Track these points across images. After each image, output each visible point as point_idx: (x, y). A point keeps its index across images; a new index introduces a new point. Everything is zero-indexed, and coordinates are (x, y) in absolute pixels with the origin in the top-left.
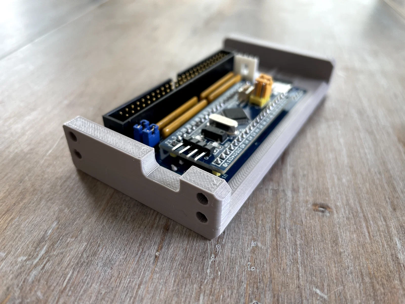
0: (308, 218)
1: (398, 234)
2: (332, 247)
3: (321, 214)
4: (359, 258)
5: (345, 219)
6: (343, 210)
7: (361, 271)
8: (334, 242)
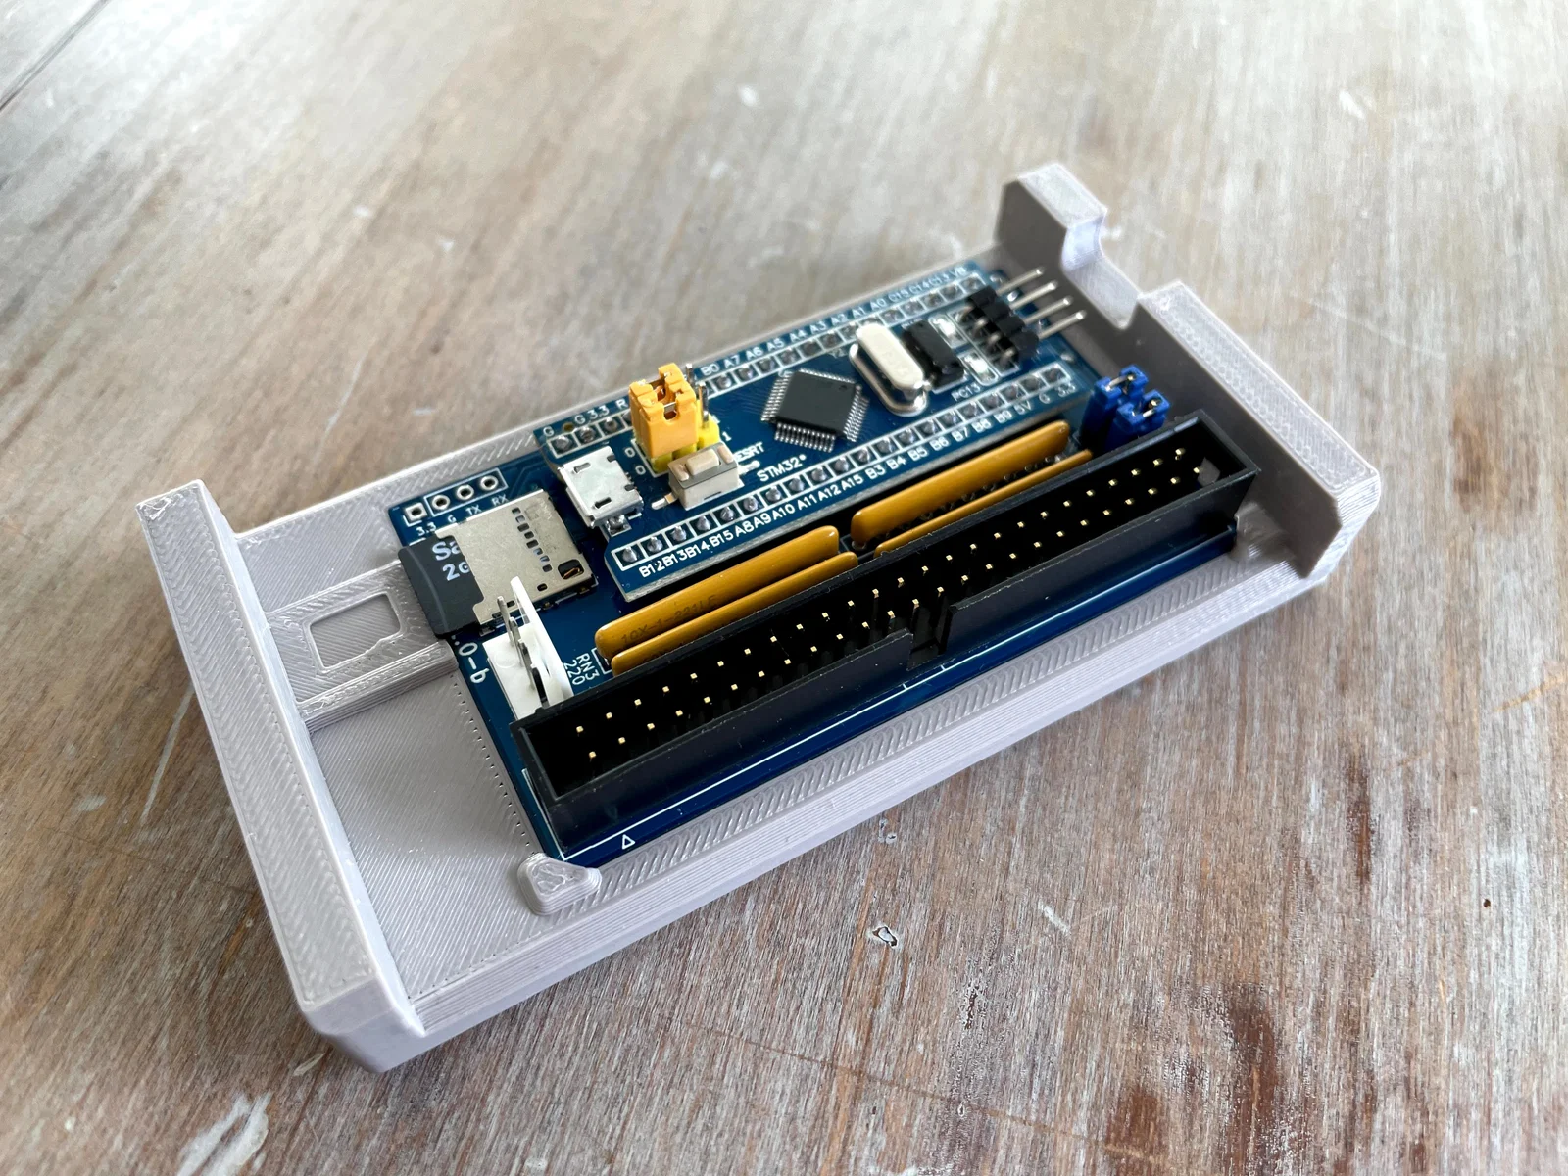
4: (1184, 831)
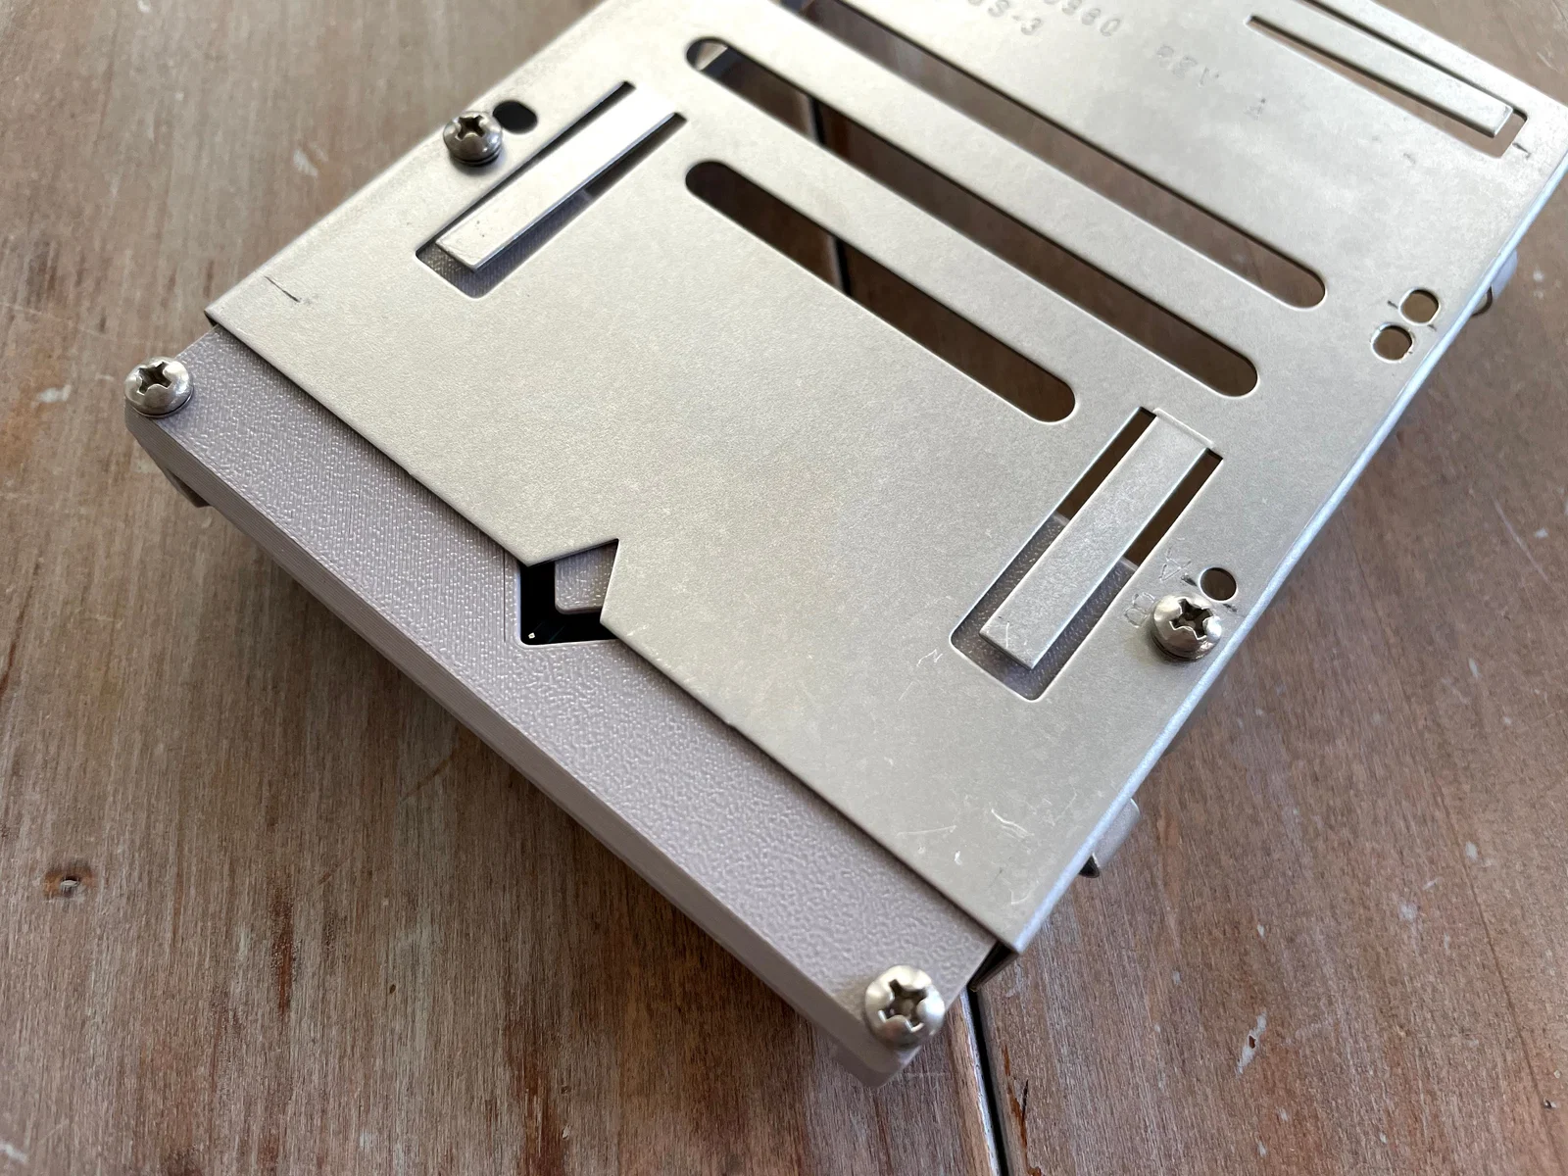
0: (25, 928)
1: (254, 911)
2: (67, 1007)
3: (60, 902)
5: (124, 900)
6: (125, 871)
7: (121, 1064)
8: (75, 990)
